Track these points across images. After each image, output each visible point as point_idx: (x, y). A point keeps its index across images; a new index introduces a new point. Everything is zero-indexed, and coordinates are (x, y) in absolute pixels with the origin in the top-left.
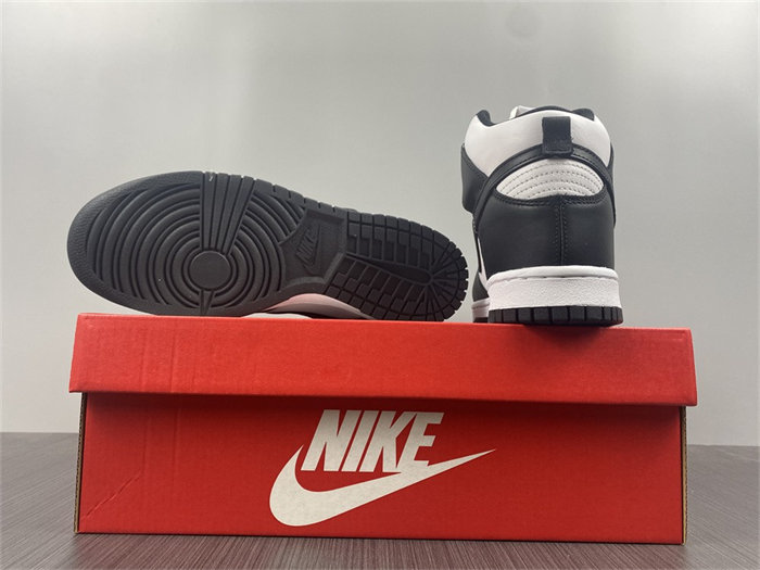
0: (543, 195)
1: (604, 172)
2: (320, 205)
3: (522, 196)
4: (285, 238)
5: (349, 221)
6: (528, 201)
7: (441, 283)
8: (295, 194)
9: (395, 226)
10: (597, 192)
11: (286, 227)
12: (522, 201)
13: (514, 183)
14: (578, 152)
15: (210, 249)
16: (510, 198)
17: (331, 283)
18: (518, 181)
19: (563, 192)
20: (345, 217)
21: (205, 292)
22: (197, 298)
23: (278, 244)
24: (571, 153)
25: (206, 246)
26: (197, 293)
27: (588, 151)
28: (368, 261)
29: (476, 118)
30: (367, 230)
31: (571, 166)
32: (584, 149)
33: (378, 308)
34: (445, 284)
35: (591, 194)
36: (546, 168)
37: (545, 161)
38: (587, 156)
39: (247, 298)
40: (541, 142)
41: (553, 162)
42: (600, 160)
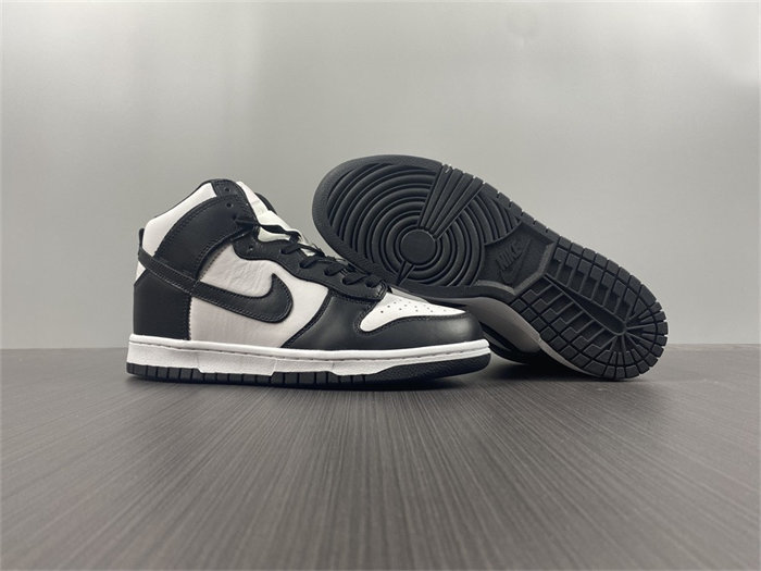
2: (535, 222)
4: (492, 241)
5: (558, 246)
7: (633, 338)
8: (514, 205)
9: (604, 265)
11: (495, 230)
15: (424, 228)
17: (519, 296)
20: (555, 240)
21: (407, 263)
22: (399, 265)
23: (483, 244)
25: (422, 225)
26: (400, 261)
28: (563, 288)
30: (572, 261)
33: (559, 337)
34: (637, 341)
39: (438, 282)
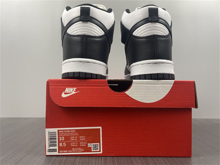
0: (149, 35)
1: (169, 28)
3: (141, 36)
6: (144, 37)
10: (167, 34)
12: (142, 37)
13: (139, 31)
14: (160, 20)
16: (137, 37)
18: (140, 30)
19: (156, 34)
24: (158, 20)
27: (164, 20)
29: (125, 11)
31: (158, 25)
32: (162, 19)
35: (165, 35)
36: (150, 25)
37: (150, 23)
38: (164, 22)
40: (148, 17)
41: (152, 23)
42: (168, 24)
